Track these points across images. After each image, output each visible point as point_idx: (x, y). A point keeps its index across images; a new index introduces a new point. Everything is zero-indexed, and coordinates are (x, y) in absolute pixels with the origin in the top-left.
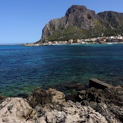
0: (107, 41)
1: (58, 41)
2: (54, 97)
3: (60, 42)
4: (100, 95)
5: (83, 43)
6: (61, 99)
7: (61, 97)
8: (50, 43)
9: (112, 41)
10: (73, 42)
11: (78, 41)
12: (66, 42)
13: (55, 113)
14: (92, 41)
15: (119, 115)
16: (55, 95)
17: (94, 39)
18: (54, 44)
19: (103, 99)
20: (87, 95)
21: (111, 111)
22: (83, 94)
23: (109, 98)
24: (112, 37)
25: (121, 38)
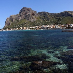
3: (14, 29)
18: (10, 30)
25: (48, 26)
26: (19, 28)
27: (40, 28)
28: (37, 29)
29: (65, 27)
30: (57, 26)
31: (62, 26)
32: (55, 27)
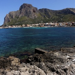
0: (44, 26)
1: (15, 25)
2: (13, 62)
3: (17, 26)
4: (41, 58)
5: (31, 26)
6: (17, 63)
7: (18, 61)
8: (10, 27)
9: (47, 25)
10: (25, 26)
11: (28, 25)
12: (20, 26)
13: (13, 72)
14: (36, 26)
15: (51, 68)
16: (13, 60)
17: (37, 25)
18: (12, 27)
19: (43, 60)
20: (34, 58)
21: (47, 66)
22: (31, 58)
23: (46, 59)
24: (47, 23)
31: (66, 24)
32: (59, 25)
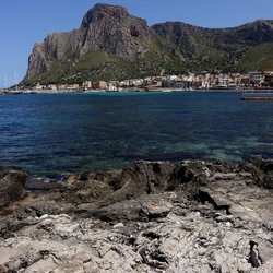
0: (163, 86)
3: (63, 86)
5: (112, 88)
8: (39, 89)
9: (173, 84)
11: (102, 83)
12: (76, 86)
14: (133, 86)
17: (139, 82)
24: (173, 77)
25: (190, 79)
26: (80, 84)
27: (159, 84)
28: (147, 90)
29: (253, 83)
30: (224, 80)
31: (243, 81)
32: (217, 83)
